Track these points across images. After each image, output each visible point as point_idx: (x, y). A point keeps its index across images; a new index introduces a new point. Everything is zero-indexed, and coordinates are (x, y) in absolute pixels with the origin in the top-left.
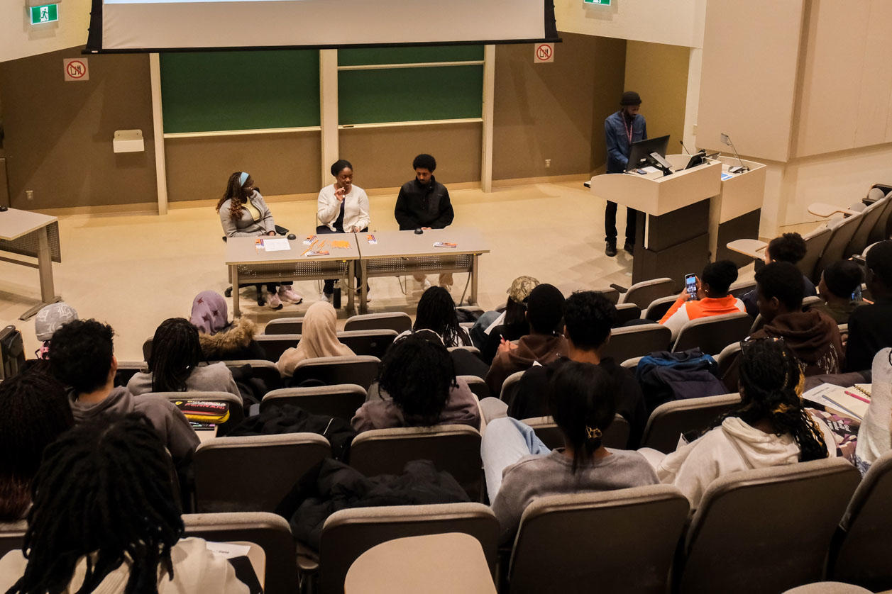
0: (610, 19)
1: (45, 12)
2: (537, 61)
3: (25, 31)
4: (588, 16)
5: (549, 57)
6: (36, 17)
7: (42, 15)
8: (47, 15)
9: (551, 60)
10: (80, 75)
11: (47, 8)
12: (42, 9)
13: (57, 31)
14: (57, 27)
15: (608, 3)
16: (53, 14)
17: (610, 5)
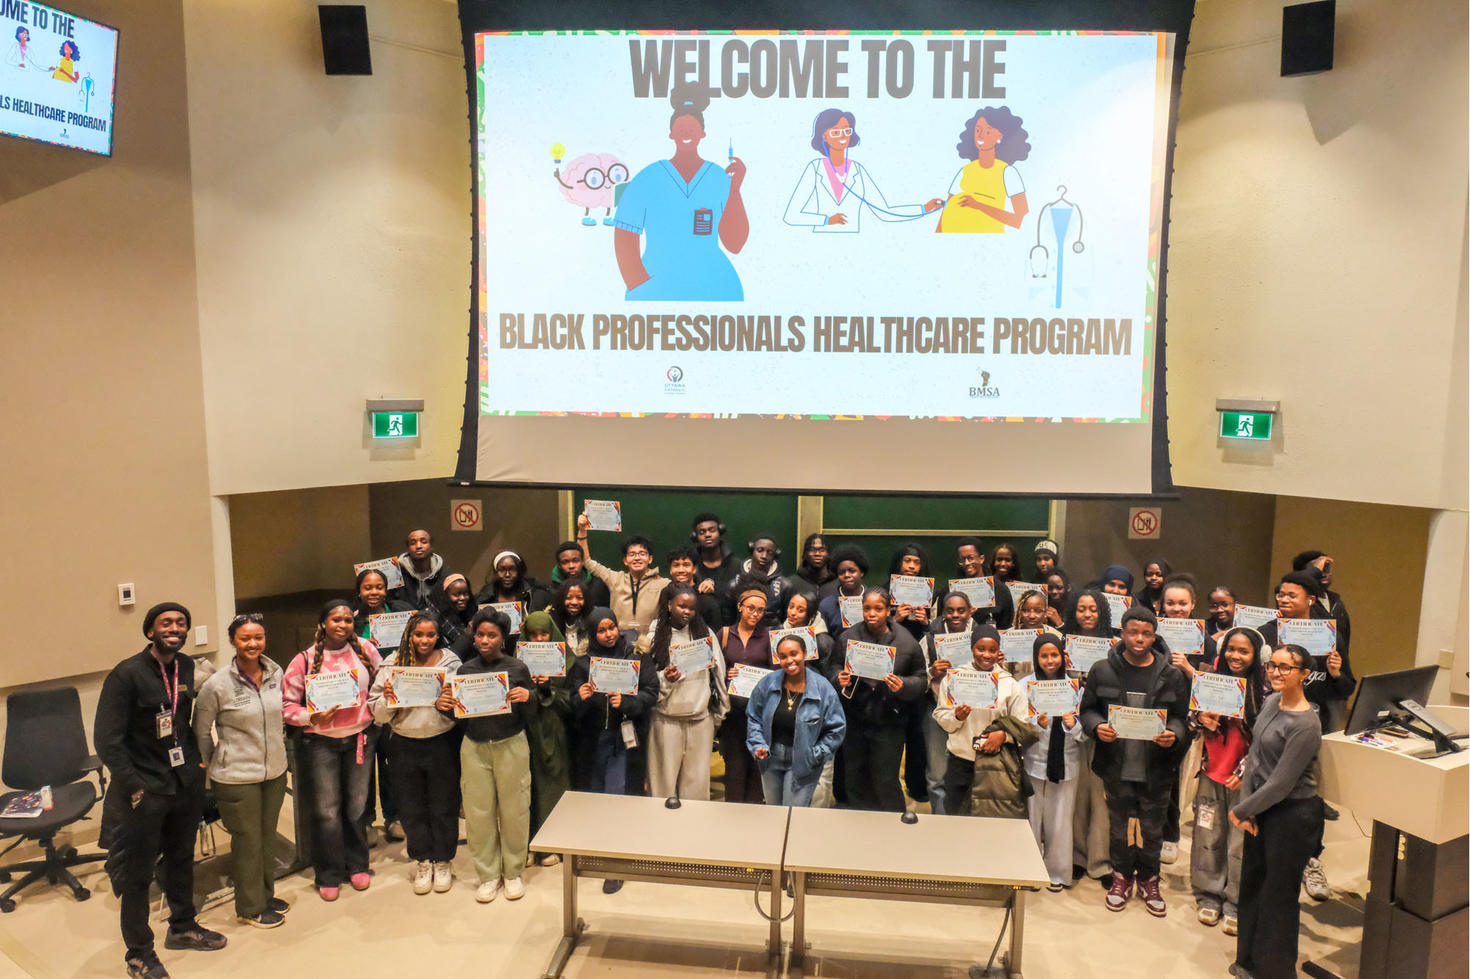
0: (1269, 463)
1: (397, 422)
2: (1132, 535)
3: (365, 446)
4: (1227, 459)
5: (1152, 530)
6: (382, 427)
7: (391, 426)
8: (400, 427)
9: (1156, 535)
10: (471, 523)
11: (400, 417)
12: (392, 418)
13: (418, 452)
14: (419, 446)
15: (1266, 436)
16: (410, 426)
17: (1270, 439)
